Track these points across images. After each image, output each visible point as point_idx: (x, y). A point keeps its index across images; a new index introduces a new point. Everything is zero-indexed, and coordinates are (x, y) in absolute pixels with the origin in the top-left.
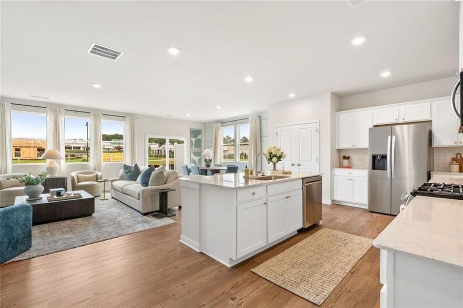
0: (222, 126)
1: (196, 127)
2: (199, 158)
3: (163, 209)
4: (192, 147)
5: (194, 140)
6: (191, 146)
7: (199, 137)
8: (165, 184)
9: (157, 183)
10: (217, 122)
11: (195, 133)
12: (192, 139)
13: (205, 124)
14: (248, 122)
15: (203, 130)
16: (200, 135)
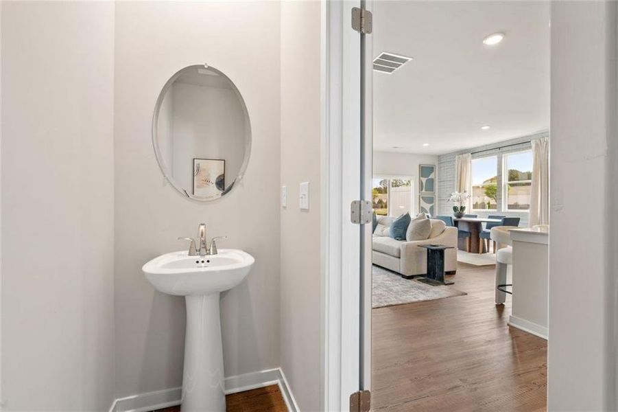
0: (473, 158)
1: (428, 162)
2: (431, 205)
3: (434, 271)
4: (422, 190)
5: (424, 180)
6: (421, 188)
7: (432, 176)
8: (428, 238)
9: (421, 237)
10: (463, 152)
11: (426, 171)
12: (421, 178)
13: (439, 157)
14: (530, 147)
15: (437, 166)
16: (433, 173)
